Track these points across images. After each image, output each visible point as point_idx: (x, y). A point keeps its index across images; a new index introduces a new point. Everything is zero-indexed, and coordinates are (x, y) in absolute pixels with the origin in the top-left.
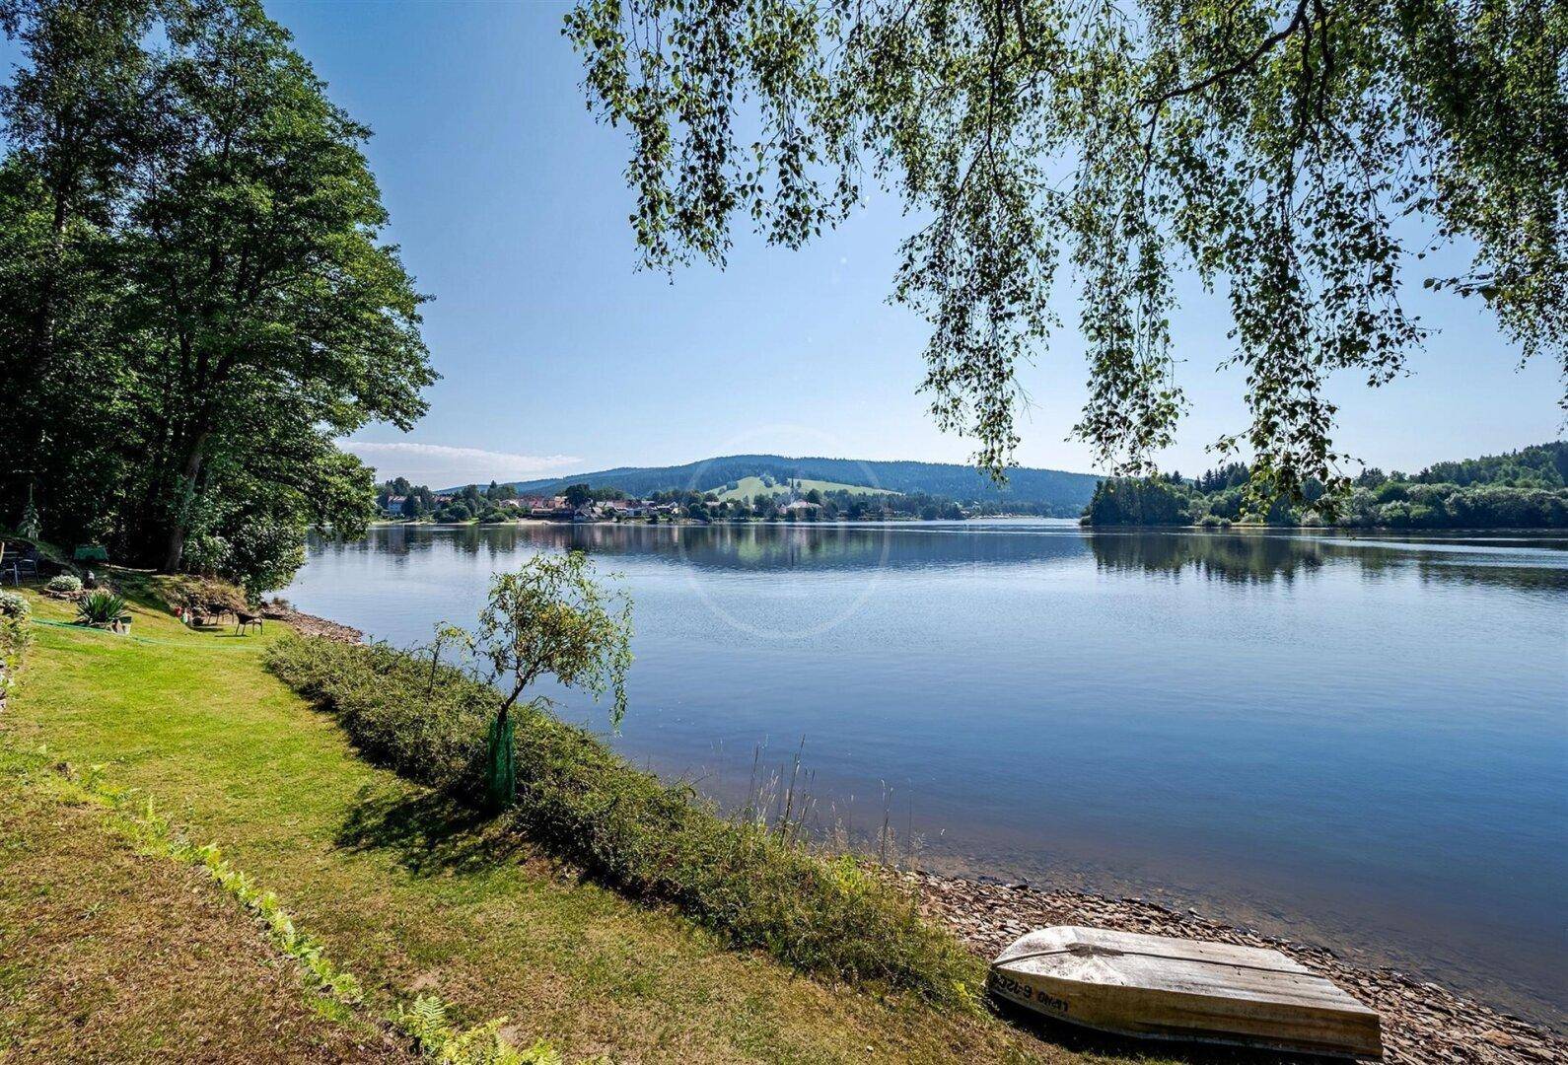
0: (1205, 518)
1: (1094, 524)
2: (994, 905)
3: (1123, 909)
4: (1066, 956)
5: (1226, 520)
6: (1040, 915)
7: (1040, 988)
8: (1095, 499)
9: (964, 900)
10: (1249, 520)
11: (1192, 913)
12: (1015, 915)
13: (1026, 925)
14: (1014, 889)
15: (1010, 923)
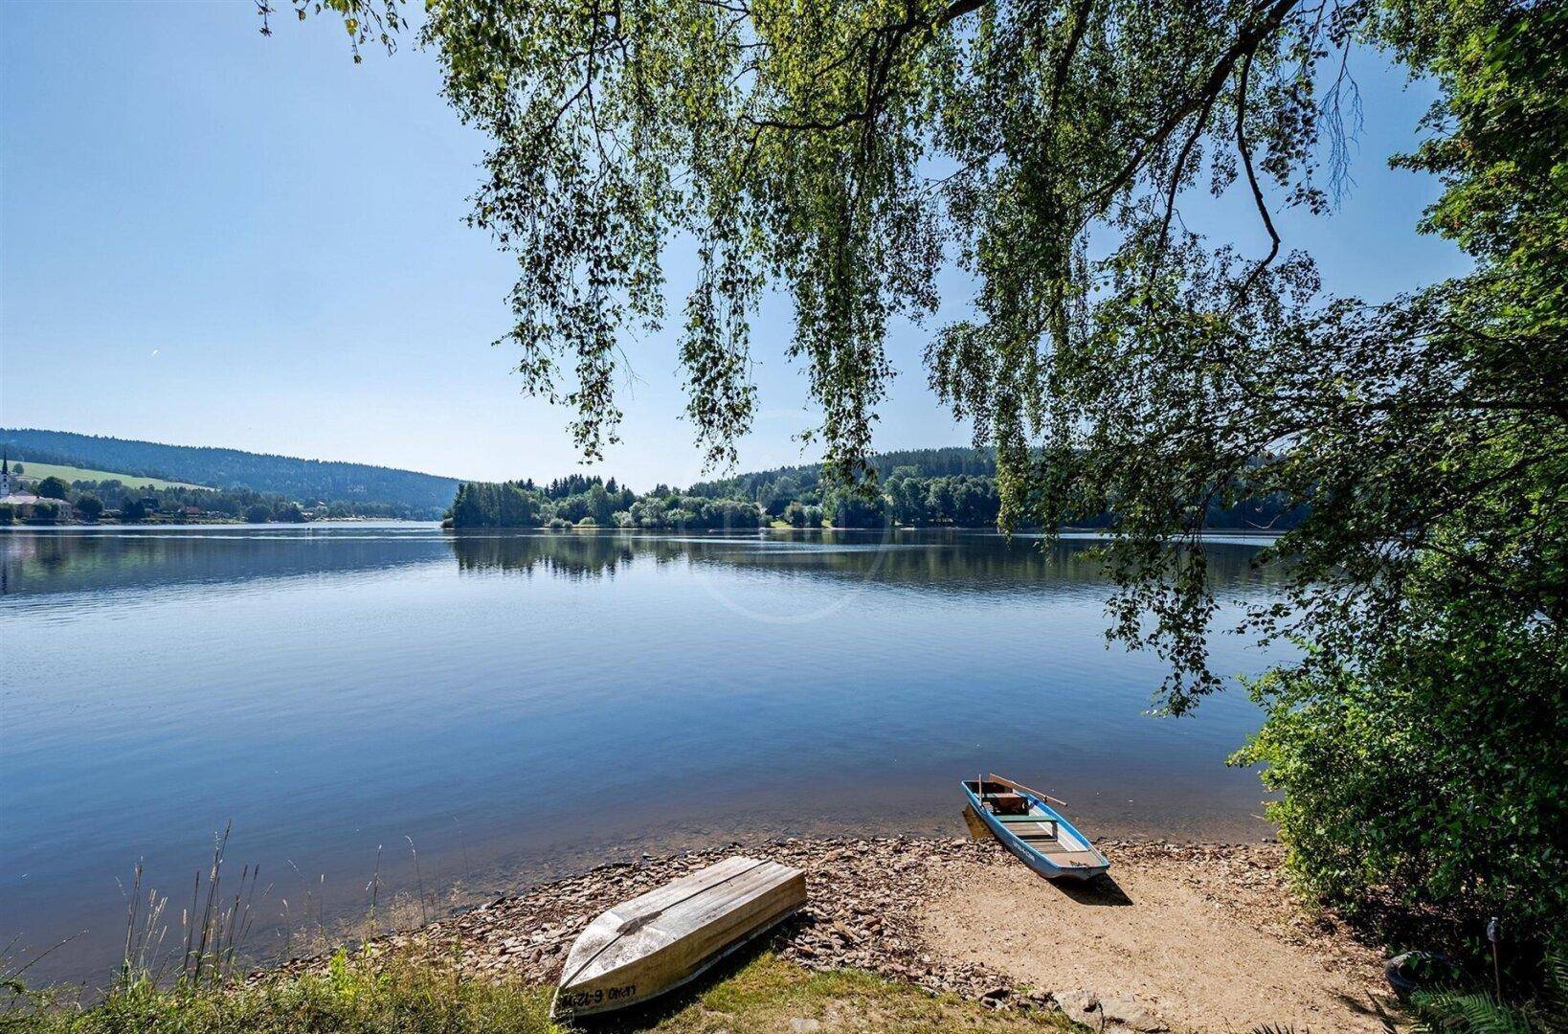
0: (553, 521)
1: (456, 527)
2: (483, 933)
3: (595, 879)
4: (622, 940)
5: (569, 522)
6: (533, 921)
7: (610, 986)
8: (458, 502)
9: (449, 943)
10: (585, 523)
11: (645, 857)
12: (510, 932)
13: (524, 937)
14: (491, 908)
15: (509, 943)
